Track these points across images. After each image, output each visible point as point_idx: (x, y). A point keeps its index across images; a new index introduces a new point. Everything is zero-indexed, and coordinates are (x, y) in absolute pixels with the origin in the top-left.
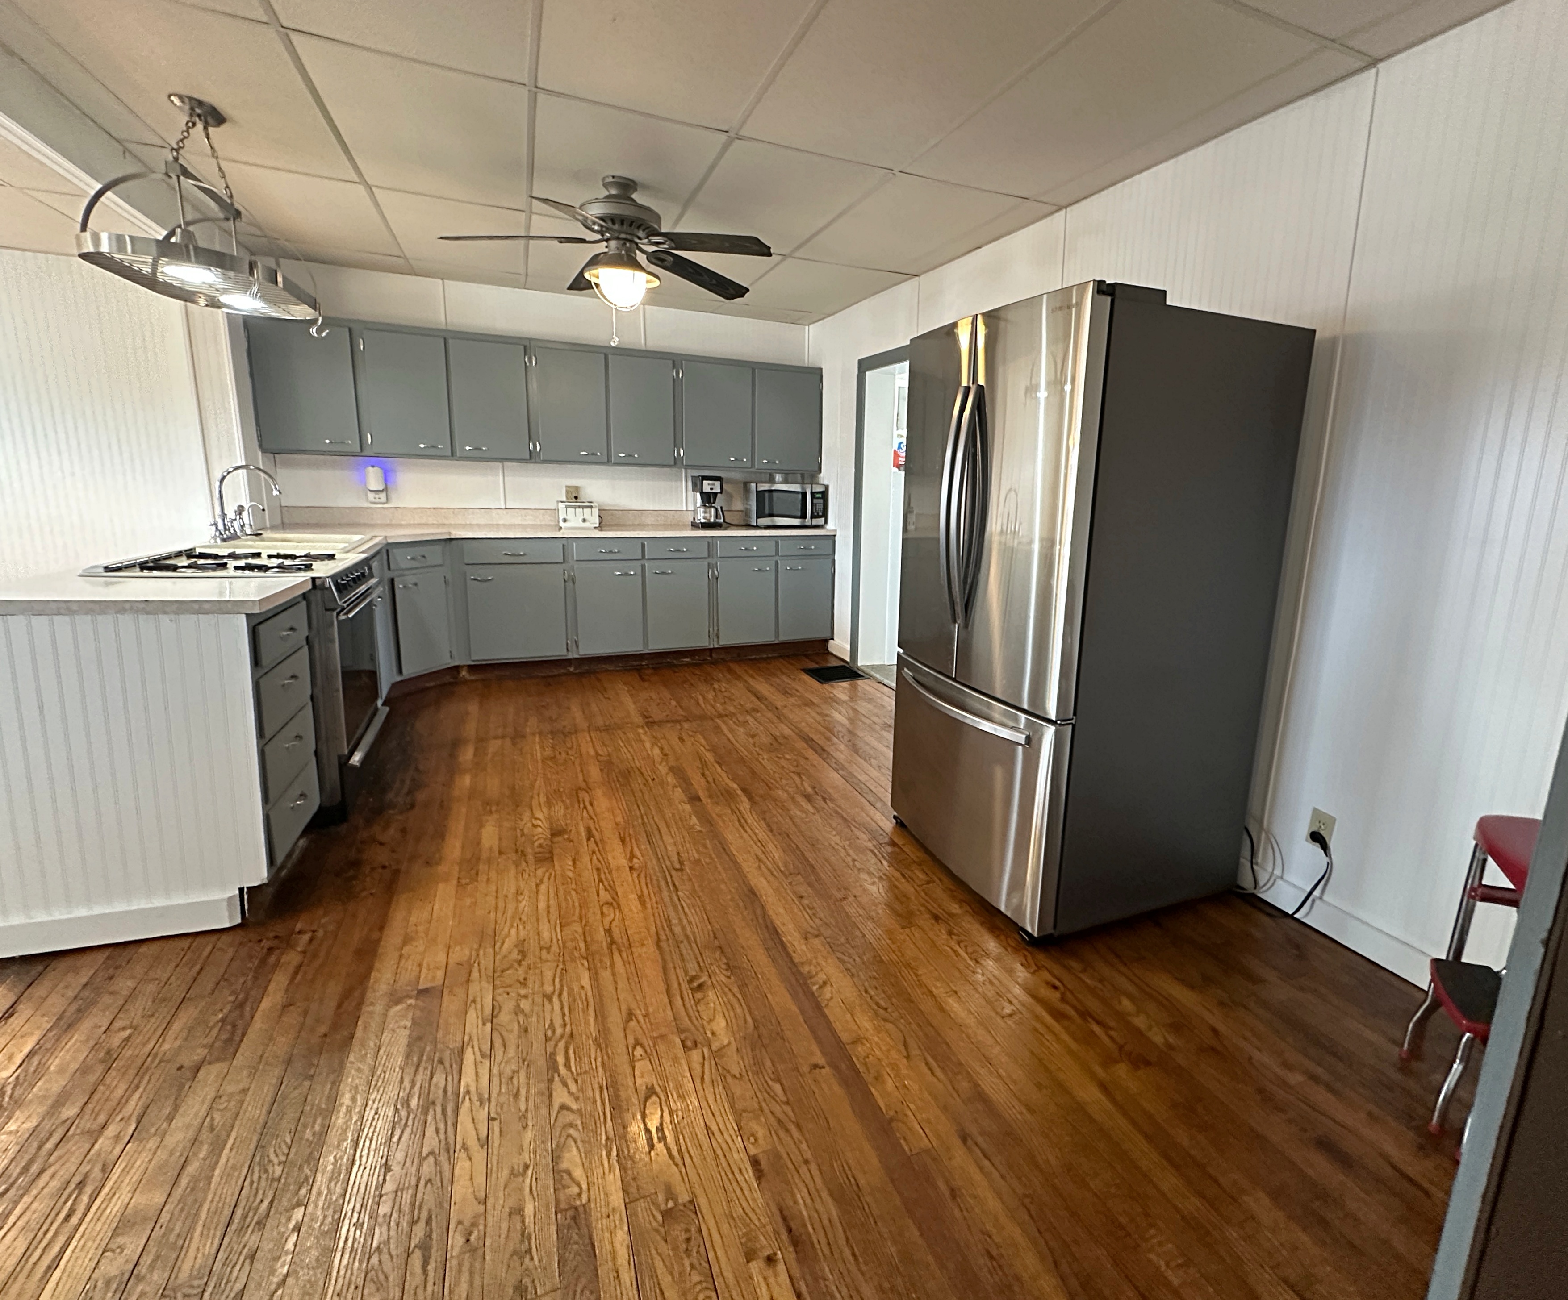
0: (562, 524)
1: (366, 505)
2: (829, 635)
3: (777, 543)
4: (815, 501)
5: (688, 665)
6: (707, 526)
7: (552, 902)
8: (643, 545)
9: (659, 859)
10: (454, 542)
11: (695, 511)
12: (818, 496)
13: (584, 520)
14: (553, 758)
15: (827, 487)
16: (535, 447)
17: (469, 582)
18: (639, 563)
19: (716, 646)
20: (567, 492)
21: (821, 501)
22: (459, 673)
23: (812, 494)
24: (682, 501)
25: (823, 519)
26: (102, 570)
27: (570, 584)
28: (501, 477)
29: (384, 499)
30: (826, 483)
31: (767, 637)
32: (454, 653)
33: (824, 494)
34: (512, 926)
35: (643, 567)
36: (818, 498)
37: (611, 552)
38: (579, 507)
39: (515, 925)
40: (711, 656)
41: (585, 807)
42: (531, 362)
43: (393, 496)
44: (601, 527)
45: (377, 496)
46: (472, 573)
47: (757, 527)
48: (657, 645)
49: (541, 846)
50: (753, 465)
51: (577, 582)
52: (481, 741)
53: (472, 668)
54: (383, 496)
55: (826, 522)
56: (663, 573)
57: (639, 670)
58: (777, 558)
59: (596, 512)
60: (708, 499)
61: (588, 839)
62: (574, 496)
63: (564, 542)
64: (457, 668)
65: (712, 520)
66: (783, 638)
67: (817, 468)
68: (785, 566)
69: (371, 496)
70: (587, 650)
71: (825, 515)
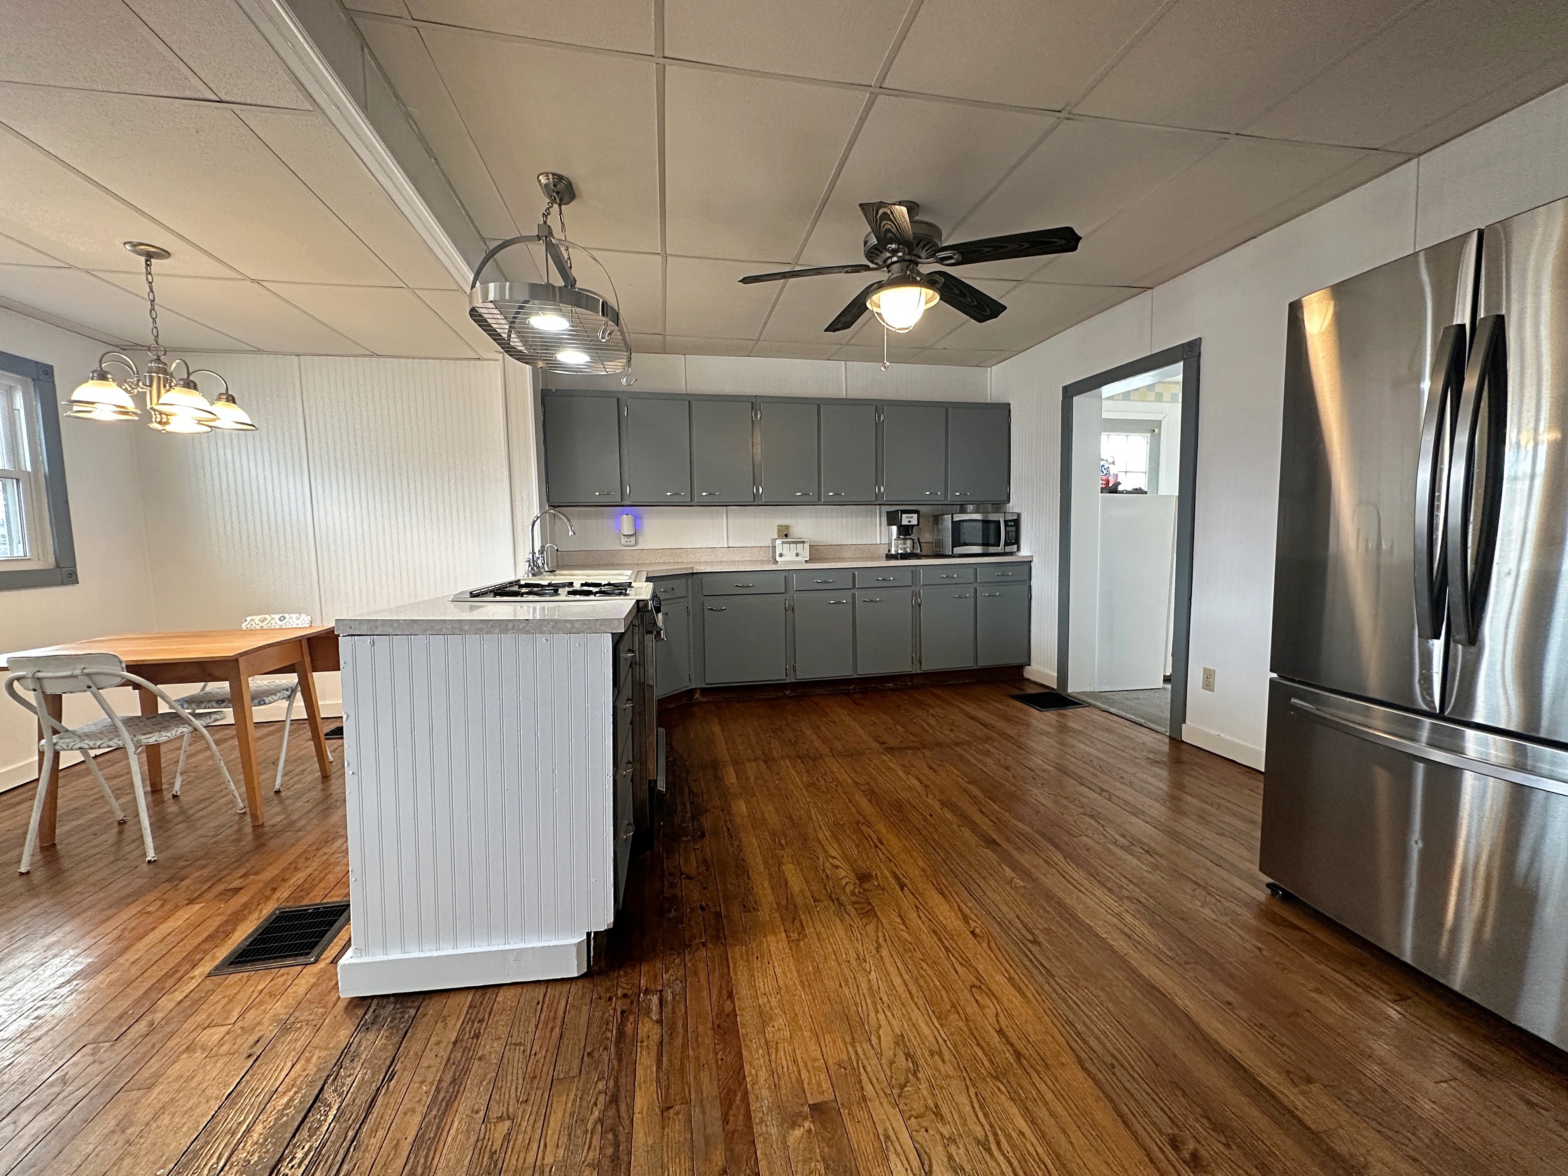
0: (778, 558)
1: (618, 548)
2: (1026, 660)
3: (976, 570)
4: (1008, 529)
5: (891, 690)
6: (904, 556)
7: (906, 976)
8: (854, 575)
9: (999, 923)
10: (695, 576)
11: (890, 544)
12: (1010, 524)
13: (797, 555)
14: (813, 784)
15: (1019, 515)
16: (758, 490)
17: (706, 612)
18: (850, 592)
19: (918, 671)
20: (779, 531)
21: (1014, 529)
22: (693, 695)
23: (1006, 522)
24: (876, 536)
25: (1016, 546)
26: (468, 595)
27: (790, 612)
28: (725, 520)
29: (633, 543)
30: (1017, 511)
31: (965, 662)
32: (692, 677)
33: (1016, 523)
34: (877, 1012)
35: (854, 596)
36: (1012, 526)
37: (825, 582)
38: (794, 542)
39: (880, 1009)
40: (912, 682)
41: (876, 846)
42: (756, 416)
43: (640, 540)
44: (811, 560)
45: (628, 540)
46: (710, 603)
47: (953, 556)
48: (865, 670)
49: (853, 893)
50: (946, 497)
51: (796, 609)
52: (737, 763)
53: (704, 691)
54: (633, 539)
55: (1019, 549)
56: (872, 601)
57: (848, 694)
58: (975, 585)
59: (807, 546)
60: (905, 531)
61: (902, 889)
62: (785, 533)
63: (786, 574)
64: (692, 692)
65: (909, 551)
66: (982, 664)
67: (1005, 499)
68: (983, 593)
69: (624, 540)
70: (805, 674)
71: (1017, 541)
